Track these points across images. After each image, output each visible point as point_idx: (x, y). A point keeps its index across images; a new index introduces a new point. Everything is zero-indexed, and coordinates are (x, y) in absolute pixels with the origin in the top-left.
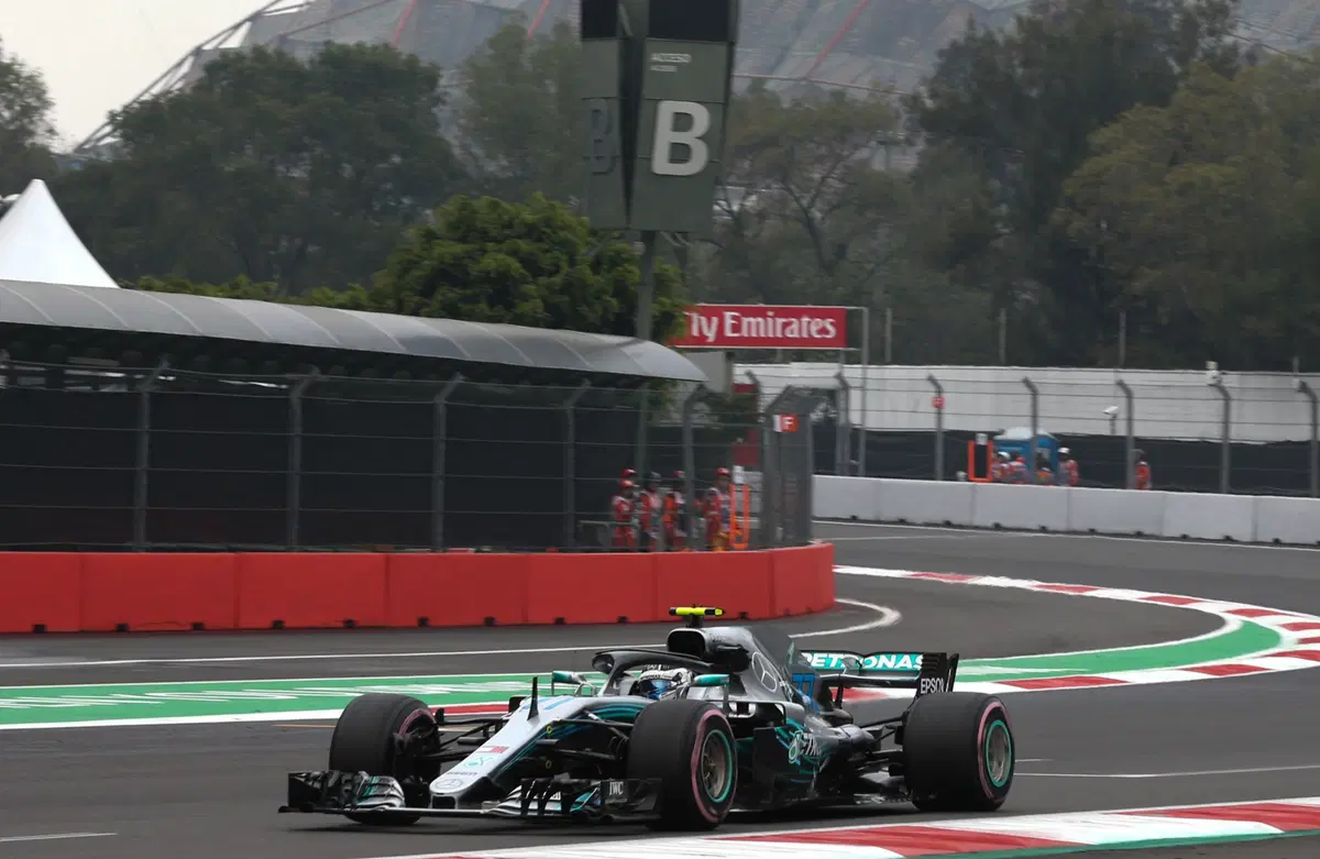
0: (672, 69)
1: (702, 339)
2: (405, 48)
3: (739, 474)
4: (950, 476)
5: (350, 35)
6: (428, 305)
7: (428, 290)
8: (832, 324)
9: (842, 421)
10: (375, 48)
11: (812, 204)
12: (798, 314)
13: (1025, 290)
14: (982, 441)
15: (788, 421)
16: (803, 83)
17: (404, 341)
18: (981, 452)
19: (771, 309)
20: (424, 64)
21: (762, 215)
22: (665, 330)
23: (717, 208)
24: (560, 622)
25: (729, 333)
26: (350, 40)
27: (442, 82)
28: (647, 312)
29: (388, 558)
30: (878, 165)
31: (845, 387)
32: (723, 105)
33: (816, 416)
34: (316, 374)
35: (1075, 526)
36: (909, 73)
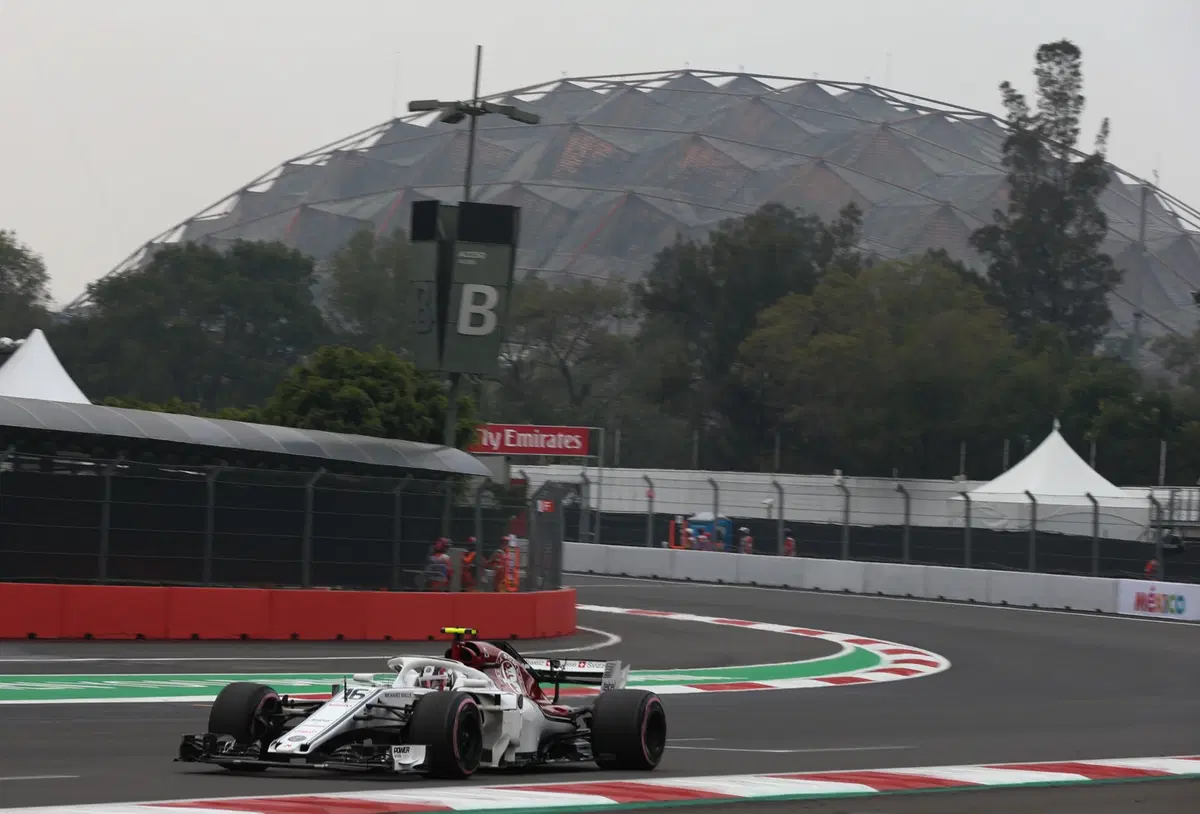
0: (473, 262)
1: (490, 447)
2: (290, 246)
3: (513, 540)
5: (253, 236)
6: (303, 421)
7: (303, 410)
8: (579, 439)
9: (584, 506)
10: (271, 244)
11: (566, 358)
12: (555, 431)
13: (711, 418)
14: (679, 521)
15: (547, 505)
16: (563, 274)
17: (286, 444)
20: (303, 256)
21: (533, 364)
22: (465, 440)
23: (502, 358)
24: (388, 638)
25: (508, 445)
26: (254, 239)
27: (316, 268)
28: (452, 427)
29: (271, 593)
30: (613, 331)
31: (587, 482)
32: (507, 287)
33: (566, 502)
34: (225, 467)
35: (742, 580)
36: (636, 269)
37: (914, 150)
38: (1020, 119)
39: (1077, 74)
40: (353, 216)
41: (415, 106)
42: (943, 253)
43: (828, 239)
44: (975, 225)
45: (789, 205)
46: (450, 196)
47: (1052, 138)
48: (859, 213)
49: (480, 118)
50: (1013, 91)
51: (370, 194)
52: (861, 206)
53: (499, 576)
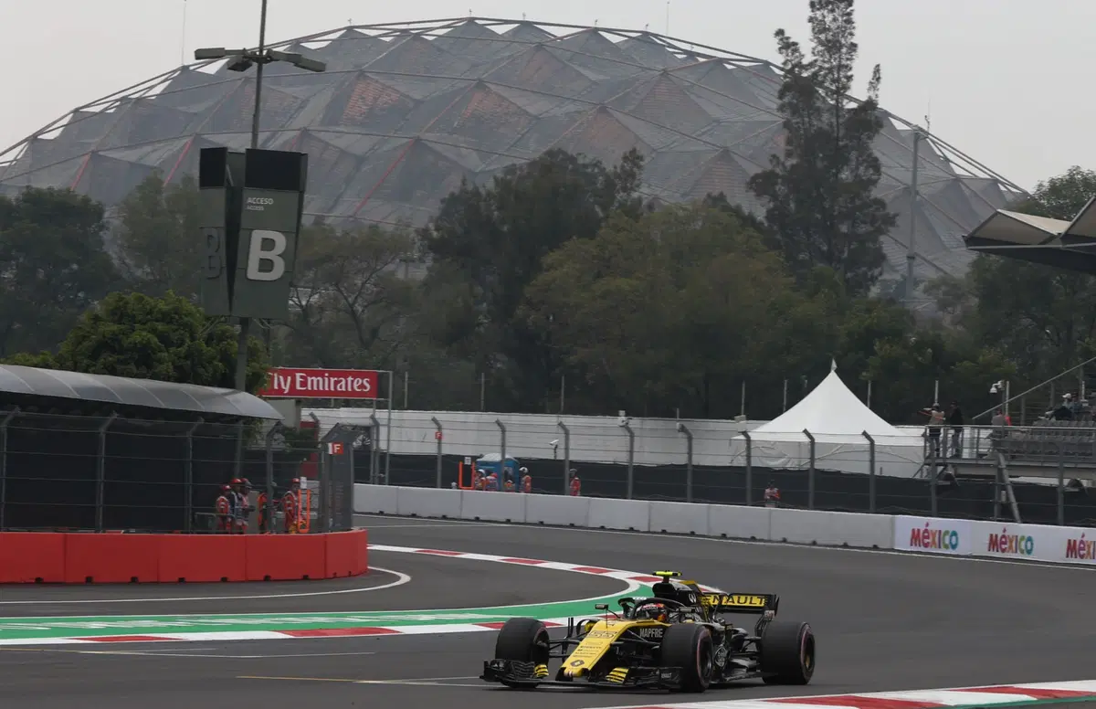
0: (262, 208)
1: (280, 391)
2: (81, 192)
3: (304, 482)
4: (446, 485)
5: (43, 183)
6: (94, 365)
7: (94, 355)
8: (368, 382)
9: (374, 447)
10: (60, 191)
11: (355, 302)
12: (345, 375)
13: (497, 361)
14: (468, 462)
15: (337, 446)
16: (351, 219)
17: (77, 389)
18: (467, 469)
19: (327, 372)
20: (94, 202)
21: (321, 309)
22: (254, 384)
23: (291, 302)
24: (181, 580)
25: (298, 387)
26: (44, 186)
27: (106, 215)
28: (242, 373)
29: (66, 537)
30: (400, 275)
31: (377, 425)
32: (295, 232)
33: (357, 444)
34: (17, 411)
35: (529, 520)
36: (423, 213)
37: (693, 97)
38: (794, 66)
39: (849, 22)
40: (142, 162)
41: (200, 54)
42: (722, 197)
43: (610, 185)
44: (754, 170)
45: (571, 150)
46: (238, 142)
47: (827, 84)
48: (641, 158)
49: (265, 66)
50: (788, 38)
51: (159, 141)
52: (642, 151)
53: (291, 517)
